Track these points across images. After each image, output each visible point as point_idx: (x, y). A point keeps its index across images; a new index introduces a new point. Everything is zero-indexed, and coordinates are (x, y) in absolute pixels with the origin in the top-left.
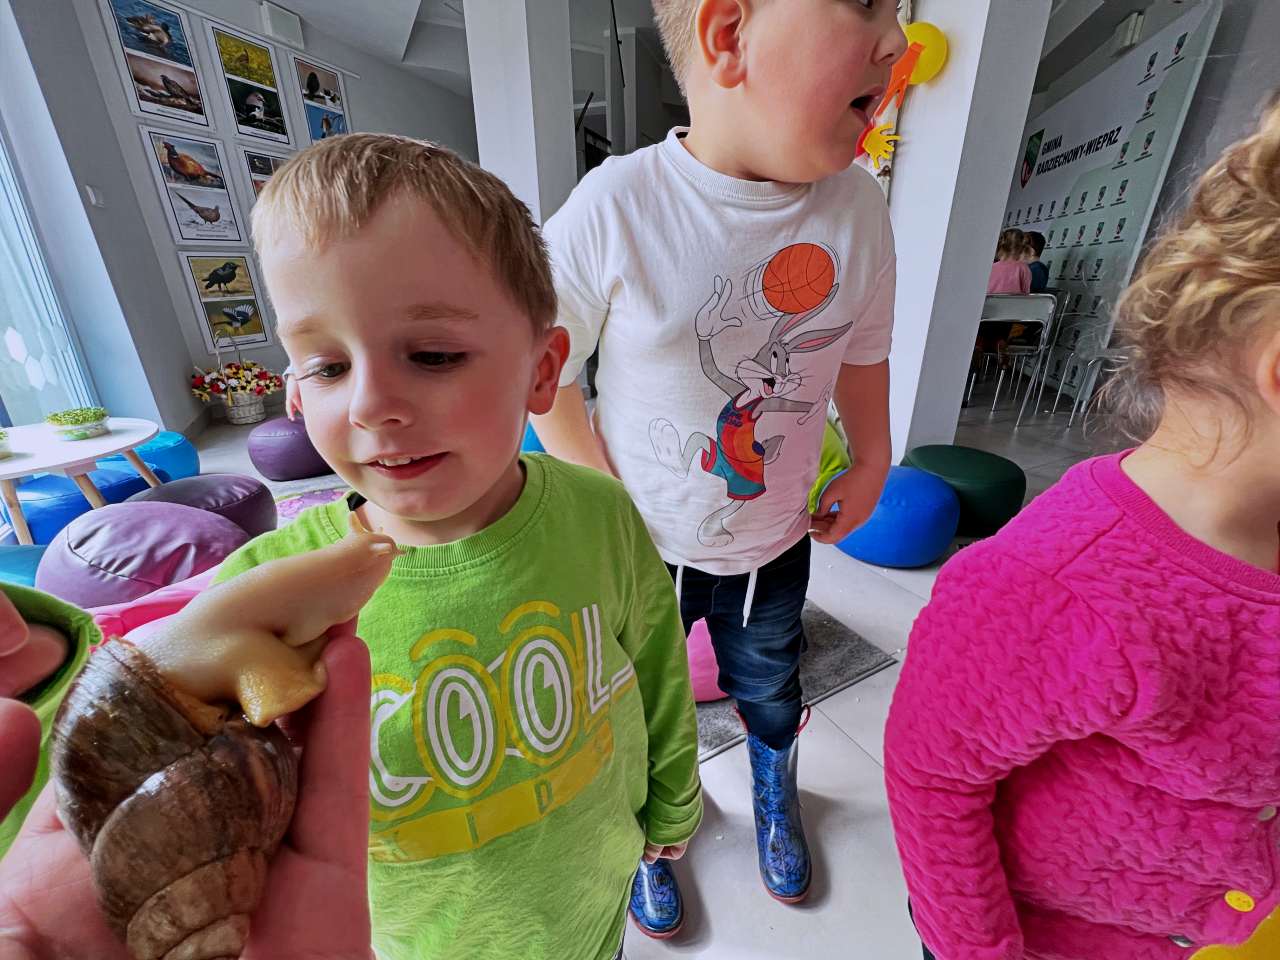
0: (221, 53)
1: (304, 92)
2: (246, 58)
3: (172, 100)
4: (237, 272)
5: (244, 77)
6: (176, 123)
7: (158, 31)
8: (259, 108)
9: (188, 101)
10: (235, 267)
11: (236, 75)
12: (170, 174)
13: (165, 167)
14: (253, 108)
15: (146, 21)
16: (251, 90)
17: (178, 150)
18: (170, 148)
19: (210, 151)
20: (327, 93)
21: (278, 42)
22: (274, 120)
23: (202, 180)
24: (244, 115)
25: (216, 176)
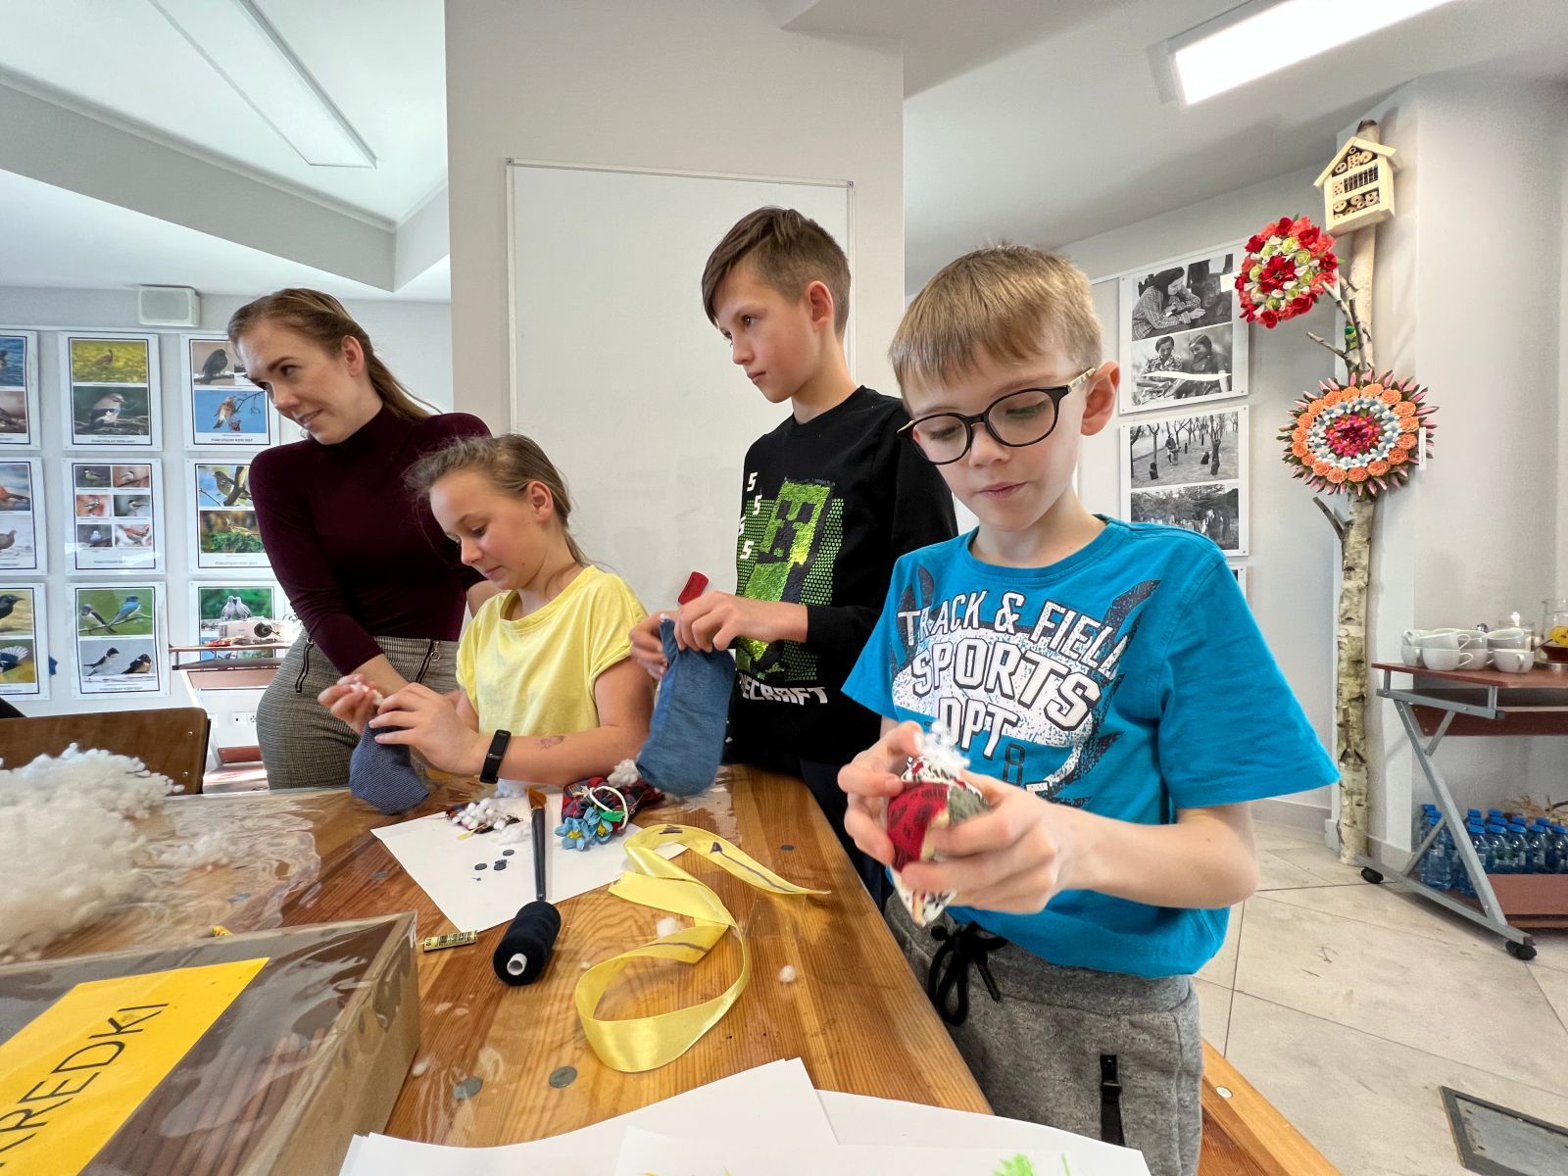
0: (72, 362)
1: (197, 376)
2: (109, 359)
4: (15, 606)
5: (100, 380)
8: (111, 410)
9: (7, 422)
10: (14, 600)
11: (90, 381)
14: (103, 412)
16: (104, 393)
19: (20, 471)
20: (238, 369)
21: (167, 328)
22: (133, 421)
24: (90, 423)
25: (20, 498)
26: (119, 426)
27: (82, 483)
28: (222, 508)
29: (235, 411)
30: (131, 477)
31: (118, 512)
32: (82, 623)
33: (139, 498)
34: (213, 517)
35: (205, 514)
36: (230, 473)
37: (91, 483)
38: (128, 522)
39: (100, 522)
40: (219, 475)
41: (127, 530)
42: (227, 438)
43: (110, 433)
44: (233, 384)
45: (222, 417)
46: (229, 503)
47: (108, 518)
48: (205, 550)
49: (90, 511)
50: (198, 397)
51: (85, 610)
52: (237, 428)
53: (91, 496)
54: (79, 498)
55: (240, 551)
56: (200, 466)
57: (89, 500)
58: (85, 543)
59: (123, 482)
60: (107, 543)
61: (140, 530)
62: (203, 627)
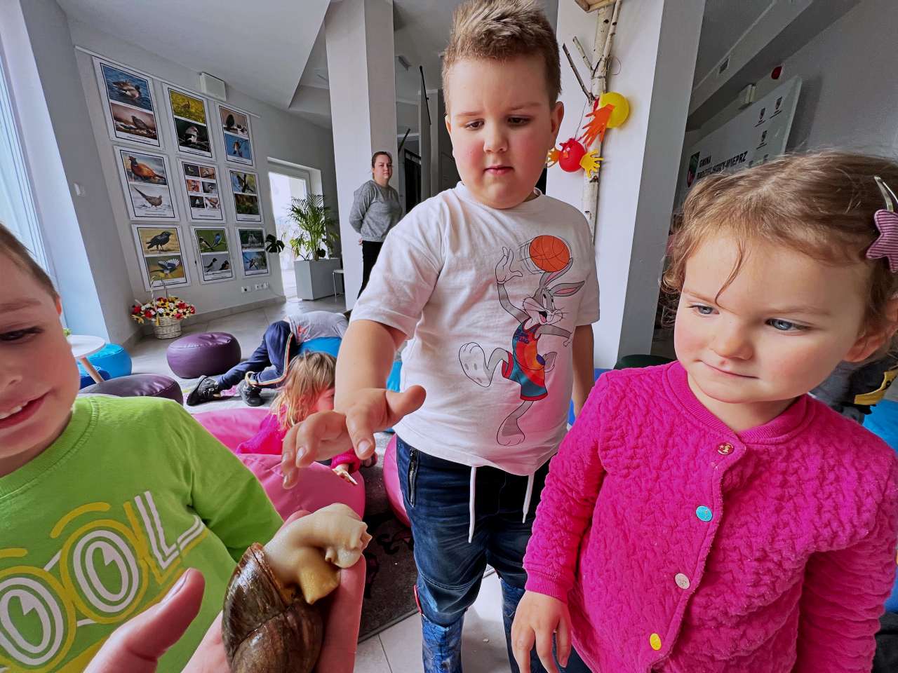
0: (172, 103)
2: (188, 106)
3: (137, 131)
4: (170, 237)
5: (186, 117)
6: (139, 146)
7: (132, 90)
8: (194, 136)
9: (147, 131)
10: (168, 235)
11: (181, 116)
12: (131, 176)
13: (128, 172)
14: (190, 136)
15: (125, 84)
17: (138, 161)
18: (133, 160)
19: (159, 161)
21: (210, 97)
22: (203, 143)
23: (152, 179)
24: (184, 140)
25: (161, 177)
26: (198, 144)
27: (187, 172)
28: (240, 193)
30: (207, 173)
31: (205, 191)
32: (201, 246)
33: (212, 184)
34: (239, 196)
35: (236, 195)
37: (191, 174)
38: (209, 196)
39: (199, 195)
40: (238, 177)
41: (210, 200)
42: (238, 159)
43: (194, 148)
45: (236, 149)
47: (201, 194)
48: (239, 213)
49: (193, 189)
50: (227, 137)
51: (201, 240)
52: (240, 155)
53: (193, 181)
54: (187, 181)
55: (250, 213)
56: (232, 172)
57: (193, 184)
58: (193, 205)
59: (204, 175)
60: (202, 206)
61: (215, 201)
62: (243, 247)
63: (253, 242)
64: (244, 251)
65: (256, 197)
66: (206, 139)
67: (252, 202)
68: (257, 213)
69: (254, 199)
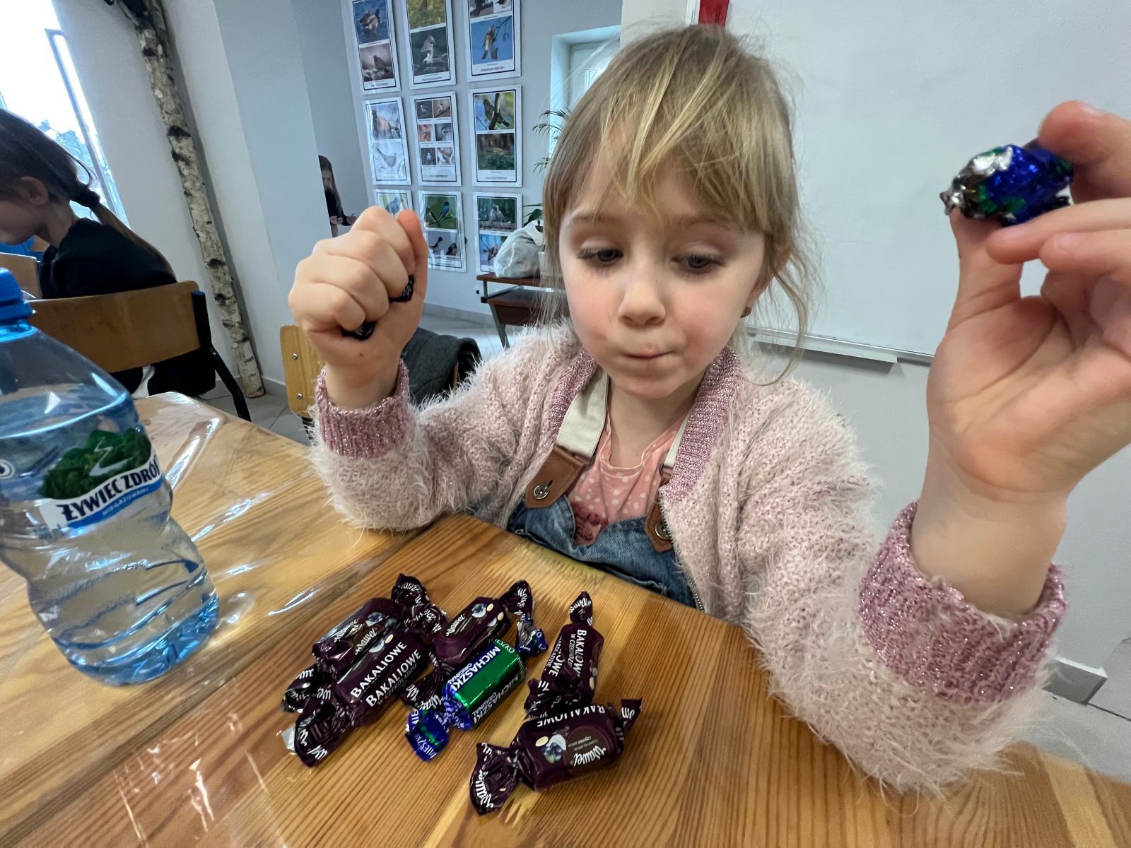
26: (435, 64)
27: (420, 115)
28: (488, 132)
29: (494, 40)
30: (441, 108)
31: (438, 139)
32: (428, 218)
33: (447, 126)
34: (483, 139)
35: (479, 137)
36: (492, 101)
37: (424, 115)
38: (442, 145)
39: (430, 146)
40: (486, 102)
41: (442, 152)
42: (490, 67)
43: (430, 71)
44: (492, 12)
45: (487, 48)
46: (492, 127)
47: (434, 144)
48: (481, 168)
49: (425, 137)
50: (474, 28)
51: (428, 209)
52: (495, 57)
53: (425, 126)
54: (420, 128)
55: (497, 168)
56: (476, 96)
57: (424, 129)
58: (425, 162)
59: (438, 113)
60: (434, 161)
61: (448, 152)
62: (480, 226)
63: (497, 219)
64: (483, 232)
65: (511, 136)
66: (445, 50)
67: (505, 147)
68: (511, 166)
69: (508, 139)
